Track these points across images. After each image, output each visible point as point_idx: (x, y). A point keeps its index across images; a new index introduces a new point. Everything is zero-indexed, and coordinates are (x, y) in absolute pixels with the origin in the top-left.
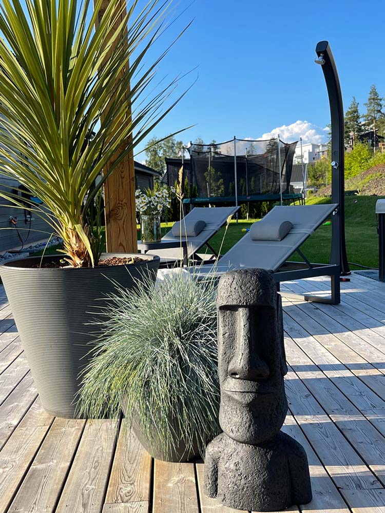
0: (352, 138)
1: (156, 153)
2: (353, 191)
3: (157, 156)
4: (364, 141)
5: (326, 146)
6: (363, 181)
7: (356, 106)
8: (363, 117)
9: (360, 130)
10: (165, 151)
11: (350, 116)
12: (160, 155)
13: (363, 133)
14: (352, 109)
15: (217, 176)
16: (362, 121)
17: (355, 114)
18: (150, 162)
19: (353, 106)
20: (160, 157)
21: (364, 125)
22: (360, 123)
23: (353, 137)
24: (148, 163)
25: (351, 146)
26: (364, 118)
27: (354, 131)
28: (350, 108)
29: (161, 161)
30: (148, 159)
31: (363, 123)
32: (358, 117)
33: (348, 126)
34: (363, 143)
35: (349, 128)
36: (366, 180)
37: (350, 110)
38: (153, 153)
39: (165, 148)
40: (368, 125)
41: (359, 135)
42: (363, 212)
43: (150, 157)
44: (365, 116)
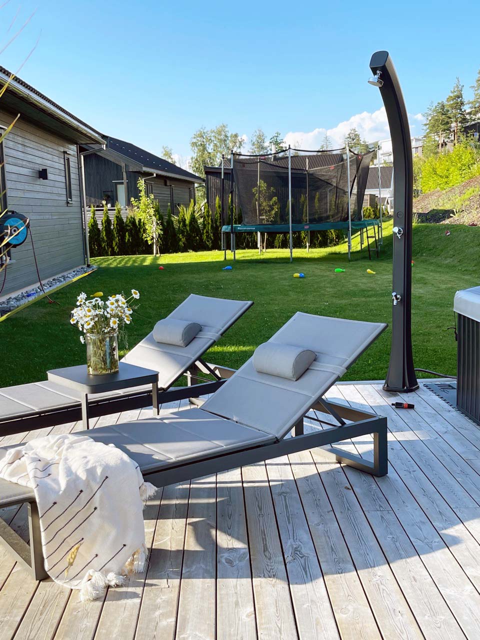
0: (454, 131)
1: (205, 149)
2: (449, 211)
3: (206, 152)
4: (469, 135)
5: (420, 140)
6: (463, 197)
7: (460, 89)
8: (469, 103)
9: (464, 120)
10: (215, 145)
11: (452, 103)
12: (210, 151)
13: (468, 124)
14: (455, 94)
15: (269, 192)
16: (467, 108)
17: (459, 100)
18: (197, 160)
19: (456, 89)
20: (210, 153)
21: (470, 113)
22: (465, 111)
23: (456, 129)
24: (194, 160)
25: (452, 140)
26: (470, 105)
27: (456, 121)
28: (452, 92)
29: (210, 158)
30: (195, 156)
31: (468, 111)
32: (462, 104)
33: (449, 115)
34: (467, 137)
35: (450, 118)
36: (466, 196)
37: (452, 95)
38: (201, 148)
39: (215, 142)
40: (475, 115)
41: (462, 127)
42: (456, 251)
43: (197, 153)
44: (472, 103)
